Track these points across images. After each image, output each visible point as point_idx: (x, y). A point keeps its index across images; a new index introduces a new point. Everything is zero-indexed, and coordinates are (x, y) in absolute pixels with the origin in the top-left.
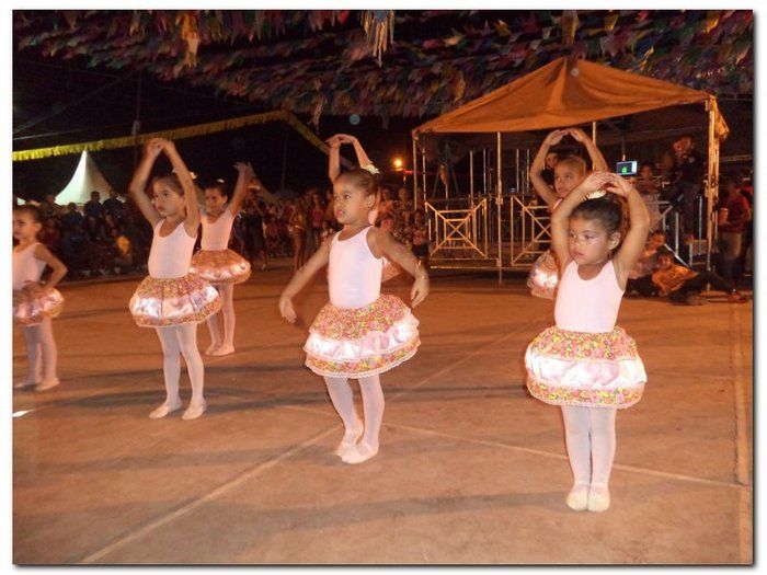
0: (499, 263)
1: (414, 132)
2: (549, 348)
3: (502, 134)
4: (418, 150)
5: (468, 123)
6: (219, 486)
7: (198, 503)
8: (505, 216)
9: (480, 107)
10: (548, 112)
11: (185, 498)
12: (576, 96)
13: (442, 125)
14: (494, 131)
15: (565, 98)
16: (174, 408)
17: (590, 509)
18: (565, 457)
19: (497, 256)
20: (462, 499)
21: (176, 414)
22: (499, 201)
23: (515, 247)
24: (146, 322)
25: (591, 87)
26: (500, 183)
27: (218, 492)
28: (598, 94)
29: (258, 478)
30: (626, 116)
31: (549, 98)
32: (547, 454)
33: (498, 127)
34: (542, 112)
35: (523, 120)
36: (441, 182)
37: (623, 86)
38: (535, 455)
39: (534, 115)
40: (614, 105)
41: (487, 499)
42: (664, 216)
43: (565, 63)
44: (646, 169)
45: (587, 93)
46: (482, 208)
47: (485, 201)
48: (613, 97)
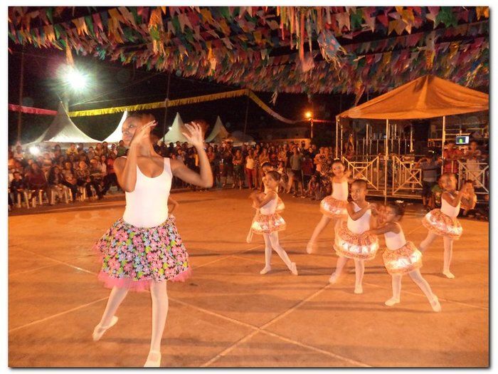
0: (385, 193)
1: (337, 117)
3: (389, 120)
10: (417, 110)
12: (434, 100)
14: (384, 118)
15: (427, 102)
22: (387, 158)
25: (443, 95)
26: (387, 148)
28: (447, 99)
31: (417, 100)
33: (387, 117)
34: (413, 109)
35: (402, 113)
37: (464, 95)
39: (408, 111)
40: (458, 107)
45: (441, 98)
46: (376, 161)
47: (378, 157)
48: (456, 102)
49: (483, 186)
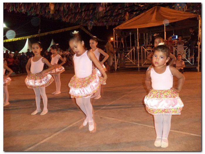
0: (138, 65)
1: (114, 29)
2: (152, 96)
3: (139, 29)
4: (115, 34)
5: (129, 26)
6: (45, 138)
7: (37, 144)
8: (140, 52)
9: (133, 21)
10: (152, 22)
11: (34, 143)
13: (122, 27)
14: (136, 28)
15: (156, 18)
16: (39, 112)
17: (162, 147)
18: (153, 127)
19: (138, 63)
20: (120, 143)
21: (39, 114)
22: (138, 48)
23: (143, 61)
24: (30, 87)
25: (164, 14)
26: (138, 43)
27: (45, 140)
29: (58, 135)
30: (174, 22)
31: (152, 18)
32: (149, 126)
33: (137, 27)
34: (150, 22)
35: (144, 25)
36: (122, 43)
37: (174, 13)
38: (145, 126)
39: (147, 23)
40: (170, 19)
41: (128, 143)
42: (185, 51)
43: (156, 8)
44: (180, 37)
45: (163, 16)
46: (133, 50)
47: (134, 48)
48: (170, 17)
49: (185, 58)
